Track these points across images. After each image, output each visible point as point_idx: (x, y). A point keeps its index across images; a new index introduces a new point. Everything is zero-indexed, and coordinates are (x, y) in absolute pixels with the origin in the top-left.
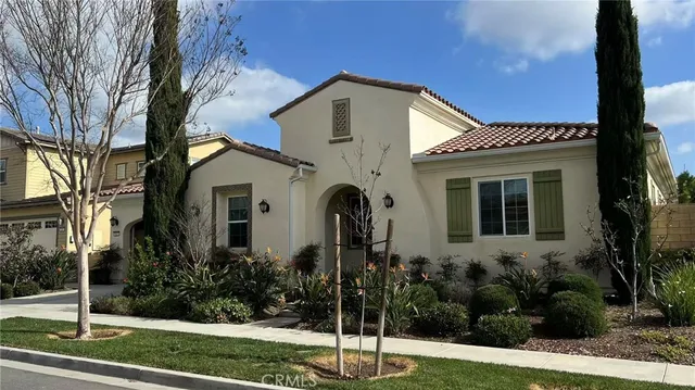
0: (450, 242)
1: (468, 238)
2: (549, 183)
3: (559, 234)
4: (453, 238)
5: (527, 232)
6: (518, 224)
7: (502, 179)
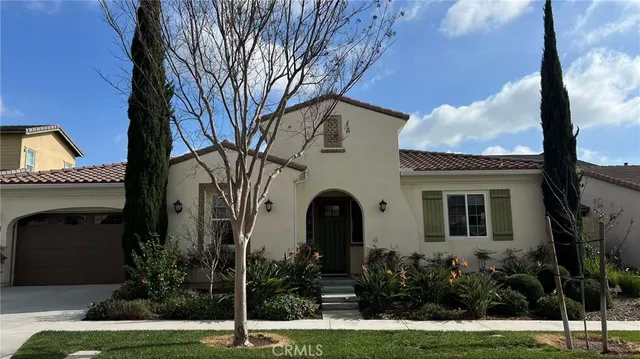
0: (426, 241)
1: (441, 238)
2: (501, 198)
3: (509, 236)
4: (429, 238)
5: (485, 234)
6: (478, 228)
7: (466, 194)
